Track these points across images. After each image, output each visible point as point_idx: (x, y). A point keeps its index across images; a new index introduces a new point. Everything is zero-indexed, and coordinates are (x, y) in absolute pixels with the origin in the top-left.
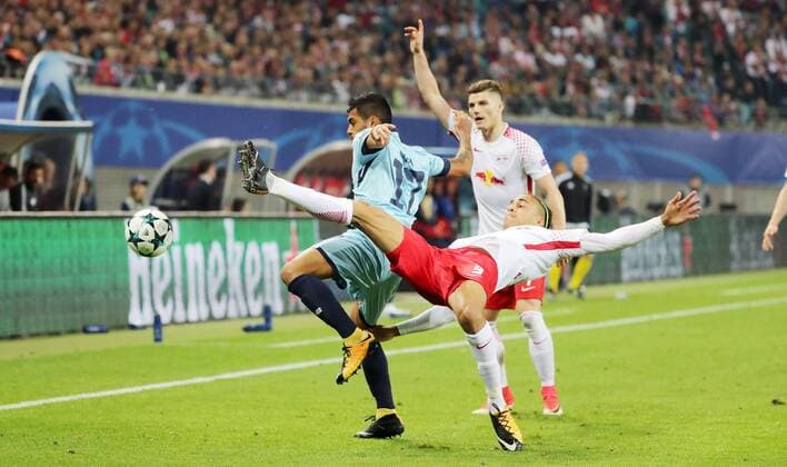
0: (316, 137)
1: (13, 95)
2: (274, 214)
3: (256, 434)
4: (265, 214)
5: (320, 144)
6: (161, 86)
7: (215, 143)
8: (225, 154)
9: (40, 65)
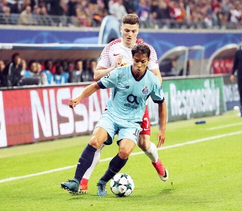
0: (221, 43)
1: (96, 34)
2: (205, 76)
3: (202, 166)
4: (202, 76)
5: (222, 46)
6: (157, 27)
7: (180, 49)
8: (184, 52)
9: (107, 22)
